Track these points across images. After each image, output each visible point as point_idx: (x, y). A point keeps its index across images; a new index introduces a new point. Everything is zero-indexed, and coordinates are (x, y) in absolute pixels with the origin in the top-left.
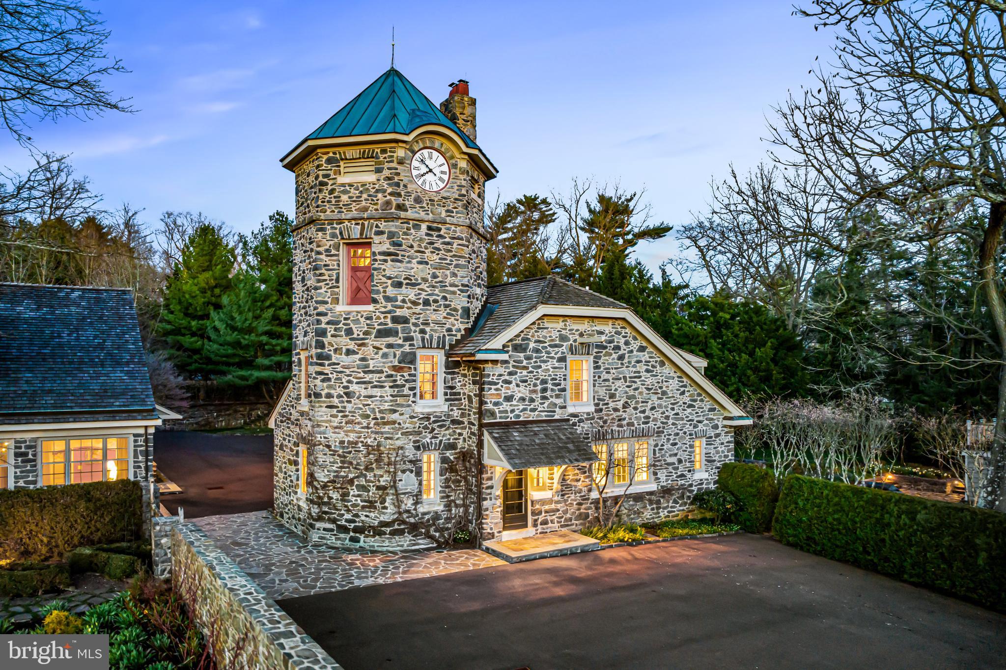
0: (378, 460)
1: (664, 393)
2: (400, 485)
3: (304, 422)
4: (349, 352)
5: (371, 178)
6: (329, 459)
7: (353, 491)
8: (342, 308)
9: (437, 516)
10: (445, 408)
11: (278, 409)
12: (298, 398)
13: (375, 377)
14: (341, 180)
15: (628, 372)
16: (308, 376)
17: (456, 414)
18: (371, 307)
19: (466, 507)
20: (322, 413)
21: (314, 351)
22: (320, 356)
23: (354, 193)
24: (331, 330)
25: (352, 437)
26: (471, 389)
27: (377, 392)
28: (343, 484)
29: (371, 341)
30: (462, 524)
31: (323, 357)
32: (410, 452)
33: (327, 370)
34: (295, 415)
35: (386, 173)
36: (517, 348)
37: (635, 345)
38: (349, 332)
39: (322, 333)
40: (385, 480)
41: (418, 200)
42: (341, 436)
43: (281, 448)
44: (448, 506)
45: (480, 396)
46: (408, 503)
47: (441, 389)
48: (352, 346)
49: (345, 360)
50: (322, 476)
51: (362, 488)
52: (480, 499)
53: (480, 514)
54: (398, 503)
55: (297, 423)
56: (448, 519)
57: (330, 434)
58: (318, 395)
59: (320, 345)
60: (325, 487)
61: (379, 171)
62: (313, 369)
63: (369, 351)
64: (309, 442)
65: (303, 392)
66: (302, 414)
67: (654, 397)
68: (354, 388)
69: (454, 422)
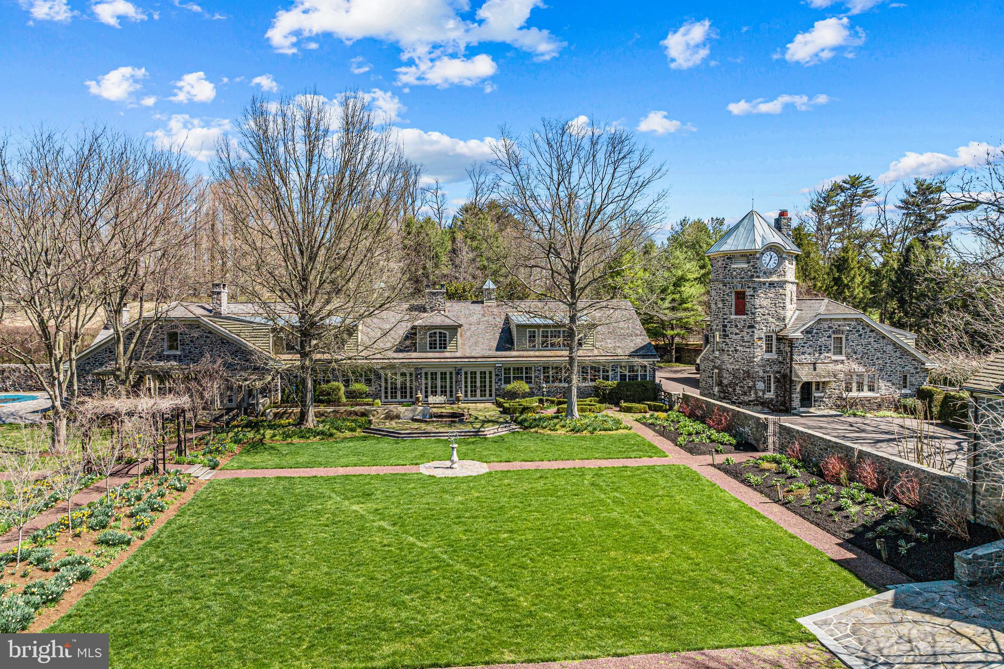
0: (748, 376)
1: (884, 352)
2: (757, 386)
3: (717, 361)
4: (736, 334)
5: (746, 266)
7: (738, 388)
8: (733, 317)
9: (772, 400)
10: (776, 357)
12: (713, 351)
13: (747, 344)
14: (733, 266)
15: (864, 342)
16: (719, 342)
17: (781, 359)
18: (745, 317)
19: (785, 397)
20: (726, 358)
21: (722, 333)
22: (724, 335)
23: (738, 271)
24: (729, 325)
25: (737, 367)
26: (788, 349)
27: (748, 350)
28: (732, 385)
29: (745, 330)
30: (784, 403)
31: (726, 336)
32: (761, 374)
33: (727, 341)
34: (712, 358)
35: (752, 264)
36: (807, 332)
37: (868, 330)
38: (736, 326)
39: (725, 326)
40: (751, 384)
41: (765, 273)
42: (733, 366)
43: (704, 371)
44: (777, 396)
45: (791, 352)
46: (760, 394)
47: (774, 349)
48: (737, 331)
49: (735, 337)
50: (725, 382)
51: (741, 387)
52: (791, 393)
53: (791, 400)
54: (756, 393)
55: (714, 361)
56: (777, 402)
57: (728, 366)
58: (723, 350)
59: (724, 331)
60: (726, 386)
61: (749, 263)
62: (721, 340)
63: (745, 334)
64: (720, 369)
67: (879, 354)
68: (738, 348)
69: (780, 362)
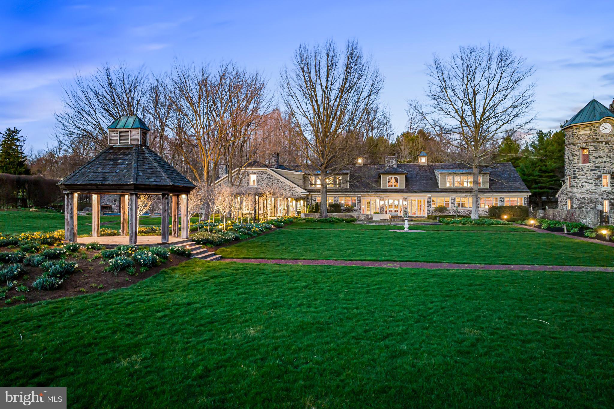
0: (591, 201)
2: (597, 208)
3: (568, 193)
5: (589, 132)
6: (577, 202)
8: (580, 165)
10: (610, 189)
11: (560, 192)
12: (567, 188)
13: (590, 181)
14: (580, 133)
16: (570, 182)
18: (589, 164)
20: (575, 190)
21: (572, 176)
23: (584, 136)
24: (577, 170)
25: (583, 196)
27: (590, 185)
29: (589, 172)
31: (575, 177)
32: (600, 200)
33: (576, 180)
34: (565, 192)
35: (593, 130)
38: (583, 170)
39: (575, 171)
40: (593, 206)
41: (602, 137)
42: (580, 196)
43: (561, 202)
47: (609, 184)
48: (583, 174)
49: (581, 177)
50: (575, 206)
51: (586, 208)
55: (567, 194)
57: (577, 196)
58: (573, 186)
59: (574, 174)
60: (576, 208)
61: (591, 130)
62: (572, 180)
63: (588, 175)
64: (571, 198)
65: (568, 186)
66: (568, 192)
68: (584, 184)
